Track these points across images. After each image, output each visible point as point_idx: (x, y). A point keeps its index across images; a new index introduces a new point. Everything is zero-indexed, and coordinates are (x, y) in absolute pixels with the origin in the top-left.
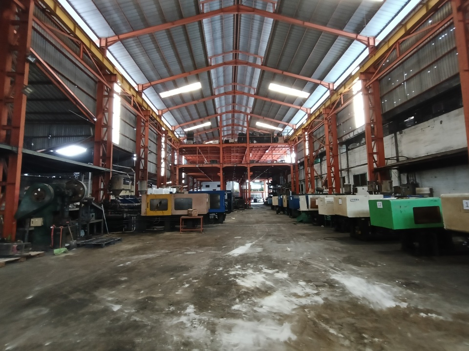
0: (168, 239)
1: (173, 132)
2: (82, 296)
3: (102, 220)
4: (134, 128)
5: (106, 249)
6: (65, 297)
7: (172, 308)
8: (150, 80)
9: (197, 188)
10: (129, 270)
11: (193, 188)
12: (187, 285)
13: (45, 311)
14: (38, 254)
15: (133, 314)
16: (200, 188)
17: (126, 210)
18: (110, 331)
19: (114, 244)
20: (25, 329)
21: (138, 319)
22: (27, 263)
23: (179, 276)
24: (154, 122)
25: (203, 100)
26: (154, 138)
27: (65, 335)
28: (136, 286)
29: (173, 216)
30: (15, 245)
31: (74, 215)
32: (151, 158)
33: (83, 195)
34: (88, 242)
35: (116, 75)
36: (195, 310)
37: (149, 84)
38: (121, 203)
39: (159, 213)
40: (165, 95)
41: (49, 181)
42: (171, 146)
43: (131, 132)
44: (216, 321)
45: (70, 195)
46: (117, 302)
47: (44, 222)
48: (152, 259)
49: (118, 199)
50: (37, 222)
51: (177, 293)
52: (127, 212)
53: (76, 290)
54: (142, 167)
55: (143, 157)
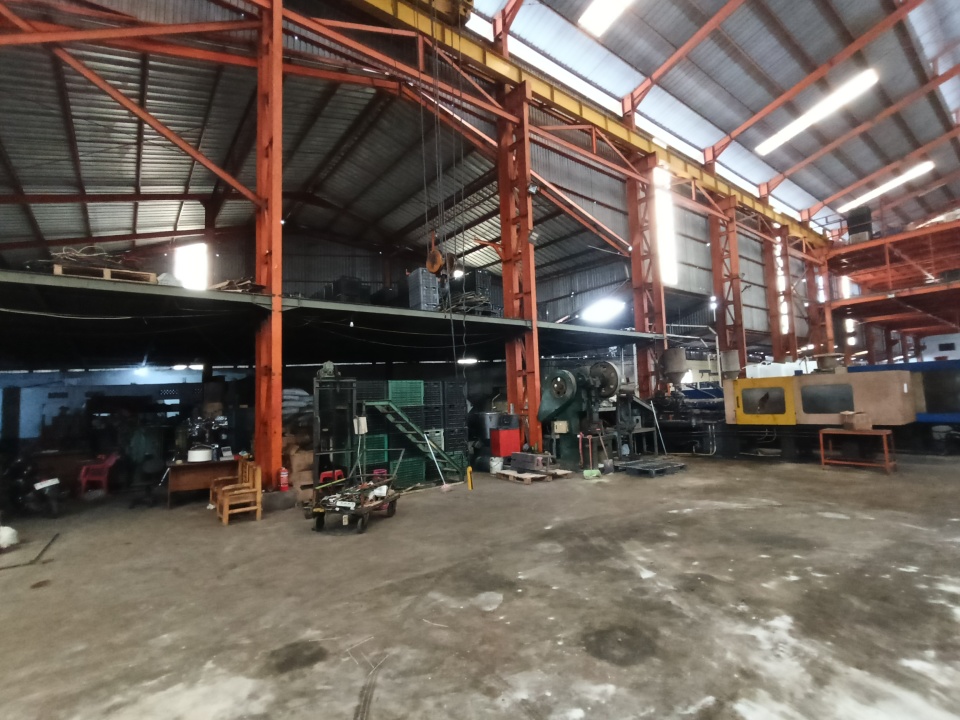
0: (788, 478)
1: (803, 225)
2: (605, 543)
3: (653, 429)
4: (705, 243)
5: (657, 481)
6: (584, 538)
7: (742, 607)
8: (726, 130)
9: (904, 353)
10: (684, 523)
11: (889, 354)
12: (794, 578)
13: (560, 549)
14: (566, 475)
15: (669, 592)
16: (917, 354)
17: (697, 411)
18: (628, 602)
19: (673, 473)
20: (536, 562)
21: (674, 602)
22: (552, 485)
23: (783, 556)
24: (750, 217)
25: (892, 109)
26: (755, 251)
27: (574, 586)
28: (688, 552)
29: (799, 429)
30: (540, 458)
31: (609, 418)
32: (752, 297)
33: (616, 386)
34: (631, 465)
35: (654, 154)
36: (792, 628)
37: (728, 139)
38: (686, 397)
39: (766, 419)
40: (768, 146)
41: (569, 366)
42: (803, 260)
43: (698, 254)
44: (839, 666)
45: (598, 386)
46: (651, 567)
47: (570, 427)
48: (738, 511)
49: (680, 389)
50: (561, 427)
51: (765, 585)
52: (698, 416)
53: (599, 533)
54: (730, 322)
55: (731, 298)
